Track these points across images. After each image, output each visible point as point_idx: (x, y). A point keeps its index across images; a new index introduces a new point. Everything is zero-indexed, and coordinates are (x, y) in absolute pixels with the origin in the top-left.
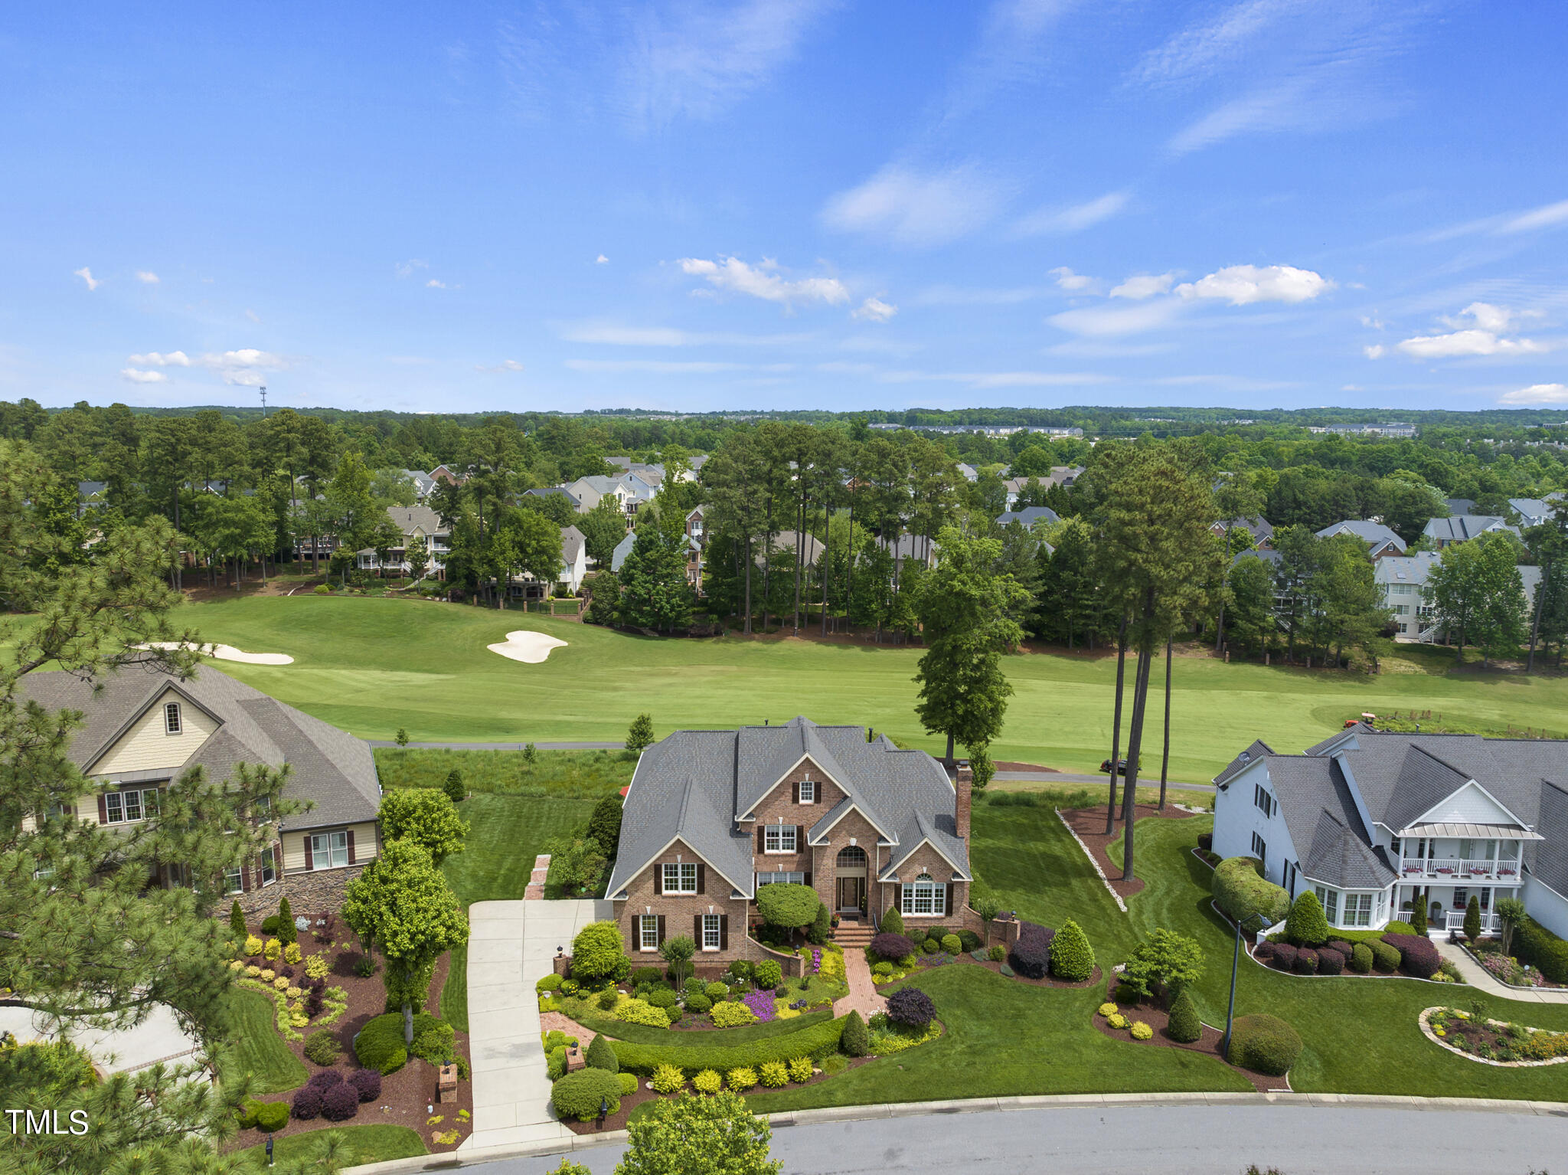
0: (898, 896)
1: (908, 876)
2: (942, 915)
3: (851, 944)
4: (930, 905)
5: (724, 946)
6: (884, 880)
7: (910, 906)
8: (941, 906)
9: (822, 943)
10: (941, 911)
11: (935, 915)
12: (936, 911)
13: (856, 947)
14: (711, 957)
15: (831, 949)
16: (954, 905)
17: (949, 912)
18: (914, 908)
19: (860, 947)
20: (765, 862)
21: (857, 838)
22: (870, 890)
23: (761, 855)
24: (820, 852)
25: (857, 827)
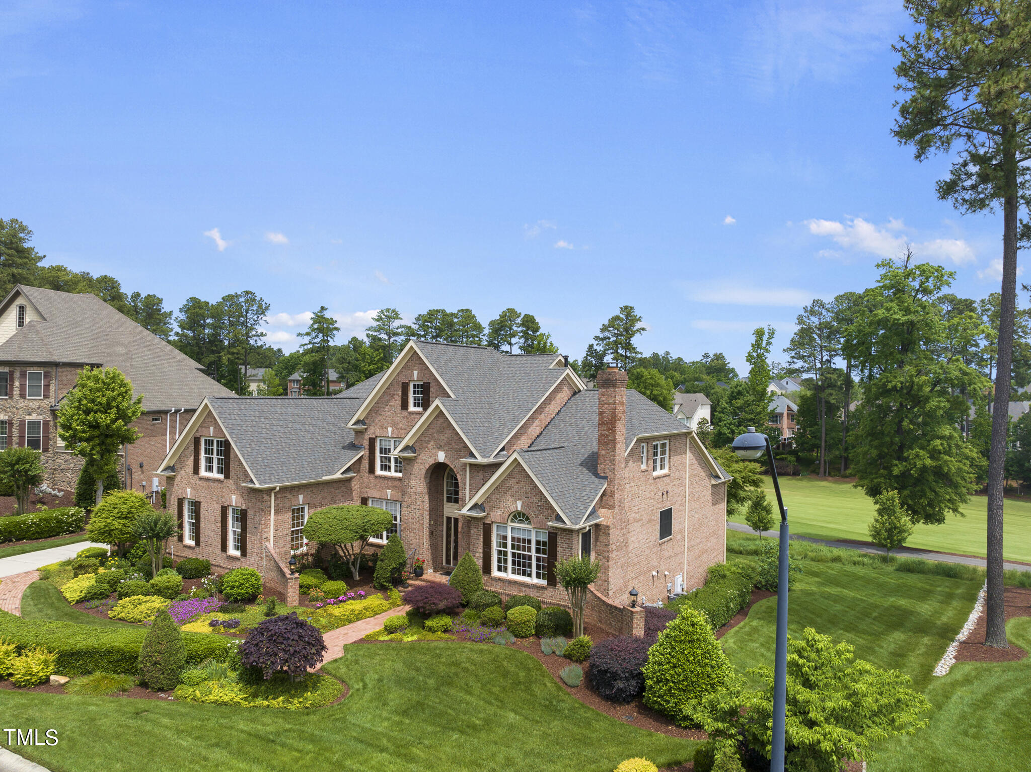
20: (376, 485)
21: (446, 452)
22: (460, 530)
23: (372, 476)
24: (407, 468)
25: (446, 435)
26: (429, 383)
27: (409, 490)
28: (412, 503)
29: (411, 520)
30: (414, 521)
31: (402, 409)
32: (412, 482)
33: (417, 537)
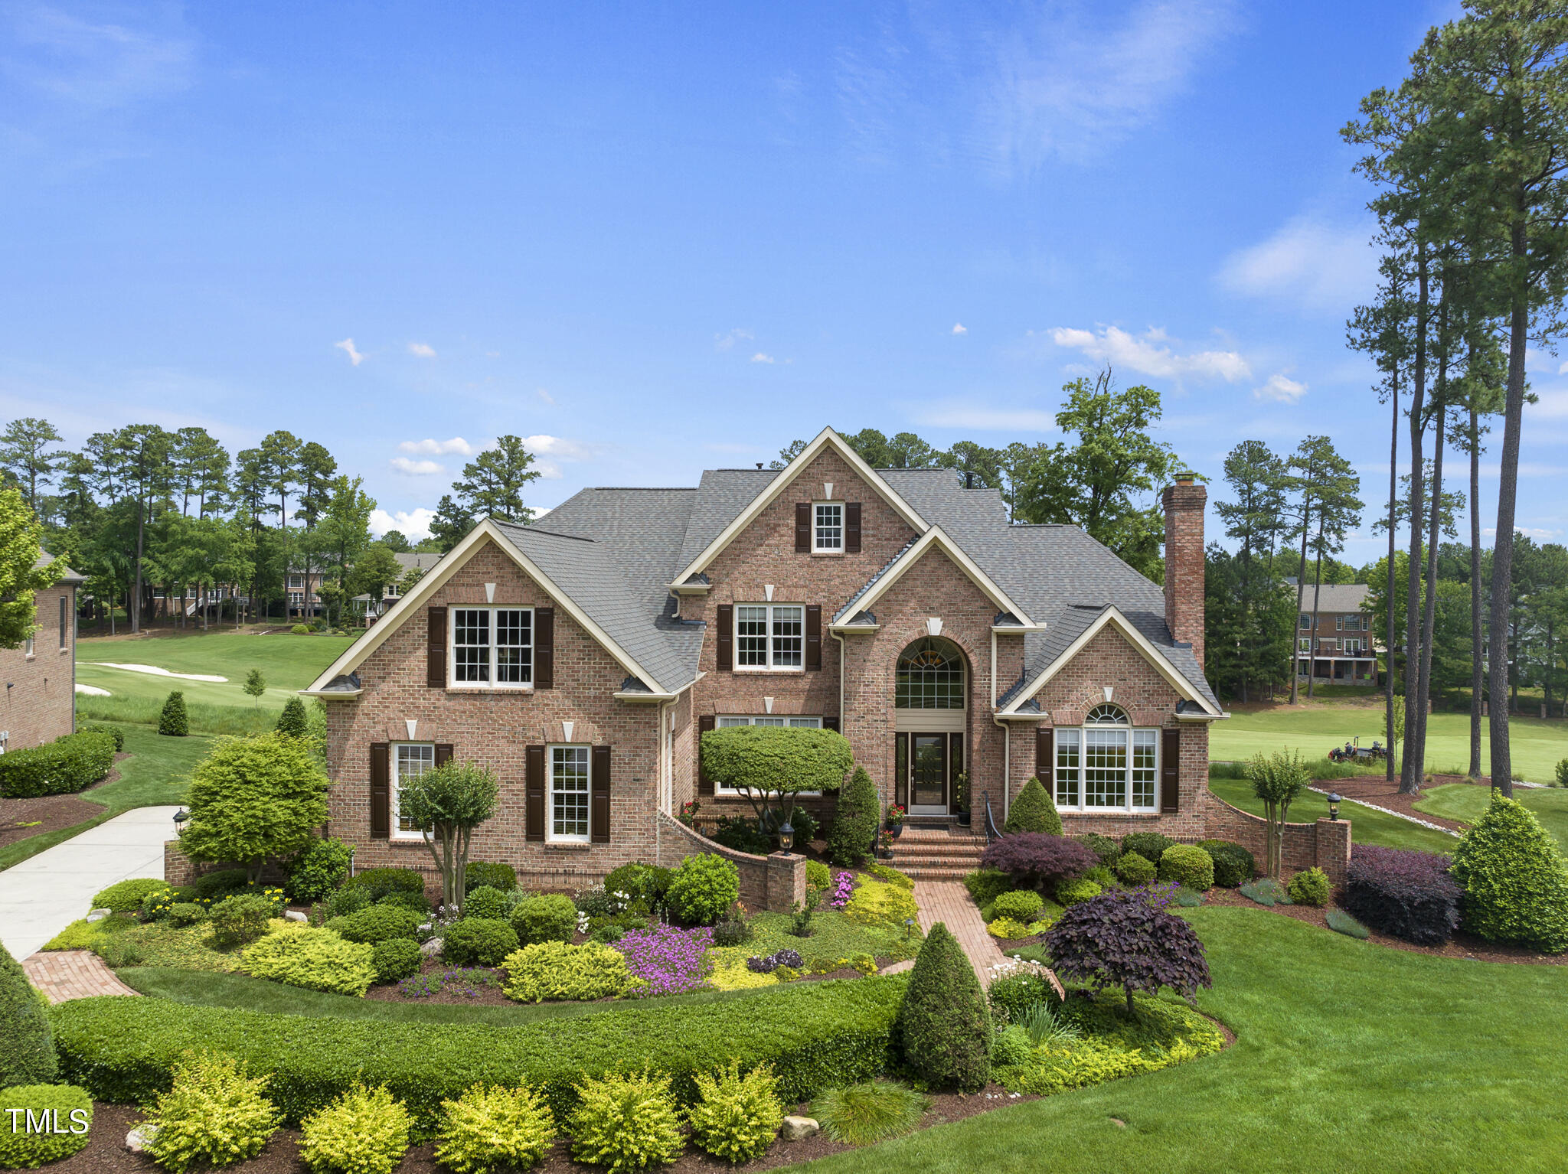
0: (1044, 759)
1: (1067, 709)
2: (1153, 810)
3: (932, 871)
4: (1121, 788)
5: (601, 834)
6: (1010, 711)
7: (1074, 787)
8: (1149, 788)
9: (858, 864)
10: (1149, 802)
11: (1135, 810)
12: (1137, 801)
13: (945, 879)
14: (567, 862)
15: (881, 878)
16: (1183, 784)
17: (1171, 802)
18: (1083, 793)
19: (953, 878)
20: (735, 691)
21: (944, 617)
22: (975, 747)
23: (726, 674)
24: (857, 651)
25: (944, 590)
26: (860, 504)
27: (862, 689)
28: (869, 711)
29: (866, 742)
30: (874, 742)
31: (797, 551)
32: (868, 676)
33: (883, 769)
